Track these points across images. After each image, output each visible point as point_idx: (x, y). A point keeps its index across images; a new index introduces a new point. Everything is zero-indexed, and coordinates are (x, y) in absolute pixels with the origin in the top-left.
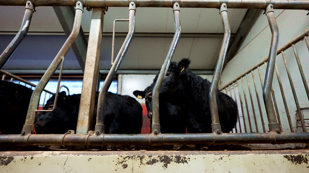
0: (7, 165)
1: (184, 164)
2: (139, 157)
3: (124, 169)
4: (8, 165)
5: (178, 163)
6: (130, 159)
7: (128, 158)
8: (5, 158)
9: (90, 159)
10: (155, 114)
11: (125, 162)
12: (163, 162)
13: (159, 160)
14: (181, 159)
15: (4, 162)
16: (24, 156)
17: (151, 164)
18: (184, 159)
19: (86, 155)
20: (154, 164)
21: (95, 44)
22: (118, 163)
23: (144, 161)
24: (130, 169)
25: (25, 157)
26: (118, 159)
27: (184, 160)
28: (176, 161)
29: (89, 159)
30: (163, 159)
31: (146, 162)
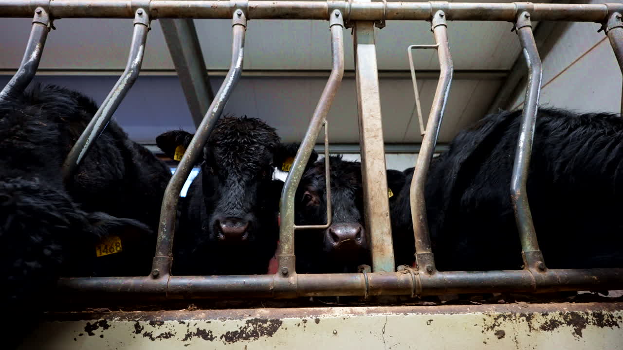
0: (272, 337)
1: (612, 329)
2: (522, 315)
3: (500, 340)
4: (273, 335)
5: (600, 327)
6: (507, 319)
7: (502, 318)
8: (265, 321)
9: (431, 321)
10: (530, 231)
11: (499, 326)
12: (572, 325)
13: (563, 321)
14: (605, 319)
15: (265, 330)
16: (301, 317)
17: (550, 329)
18: (610, 319)
19: (421, 313)
20: (555, 329)
21: (375, 93)
22: (485, 328)
23: (536, 324)
24: (511, 341)
25: (304, 318)
26: (485, 320)
27: (611, 321)
28: (596, 323)
29: (429, 322)
30: (570, 319)
31: (539, 325)
